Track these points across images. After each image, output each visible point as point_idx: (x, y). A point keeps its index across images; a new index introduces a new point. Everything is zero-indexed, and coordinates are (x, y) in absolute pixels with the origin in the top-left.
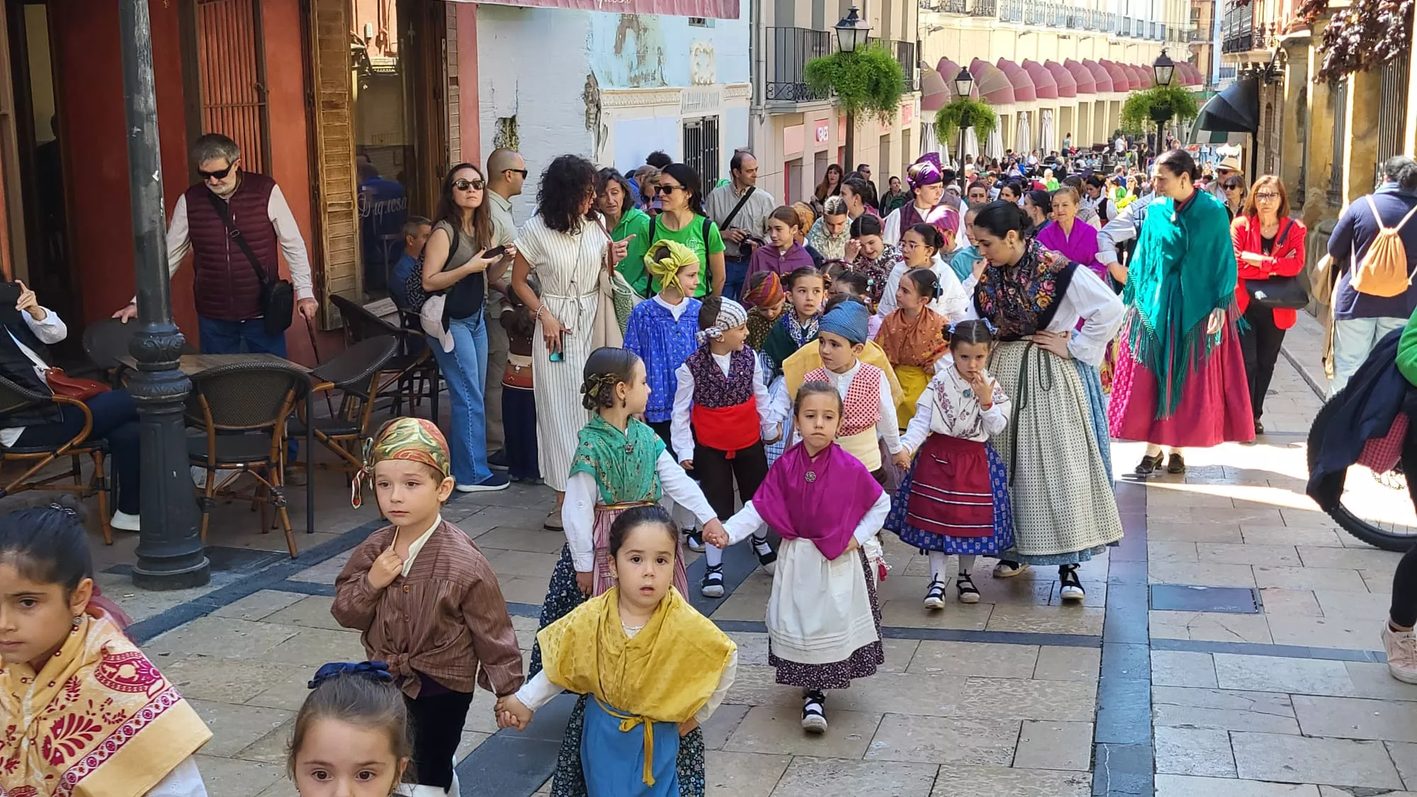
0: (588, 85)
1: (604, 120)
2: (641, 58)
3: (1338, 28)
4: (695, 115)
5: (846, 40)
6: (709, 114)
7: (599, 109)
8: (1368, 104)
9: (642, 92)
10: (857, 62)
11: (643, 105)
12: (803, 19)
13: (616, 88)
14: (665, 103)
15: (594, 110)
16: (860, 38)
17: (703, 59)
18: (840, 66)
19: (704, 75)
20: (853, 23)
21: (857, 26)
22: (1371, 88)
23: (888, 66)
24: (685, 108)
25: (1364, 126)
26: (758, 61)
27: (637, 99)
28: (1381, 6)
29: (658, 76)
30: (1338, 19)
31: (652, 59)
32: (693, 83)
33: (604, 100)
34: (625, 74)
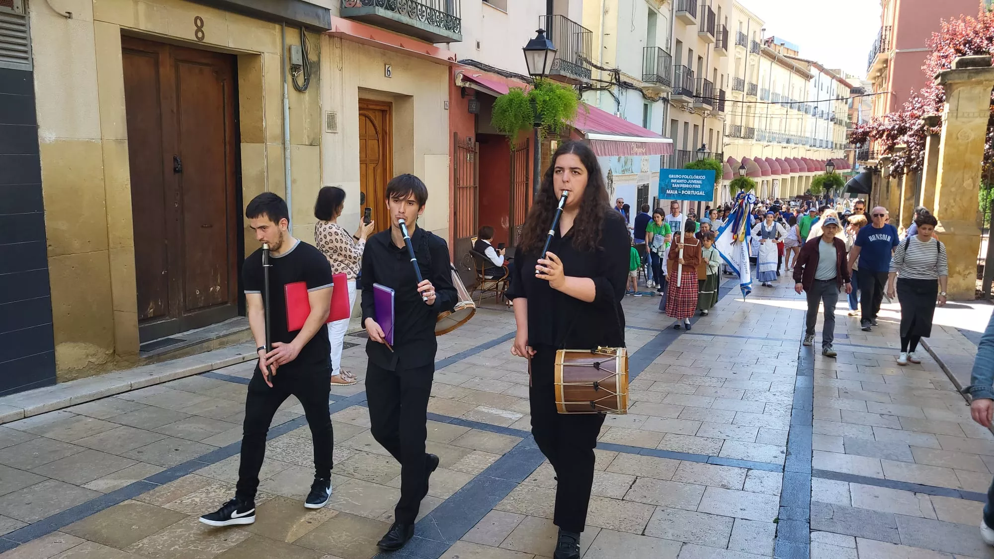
0: (609, 173)
1: (613, 185)
2: (626, 163)
3: (896, 159)
4: (642, 183)
5: (700, 156)
6: (646, 183)
7: (612, 182)
8: (911, 187)
9: (625, 175)
10: (705, 165)
11: (626, 180)
12: (680, 147)
13: (618, 174)
14: (633, 179)
15: (610, 182)
16: (706, 155)
17: (645, 163)
18: (698, 166)
19: (645, 169)
20: (703, 150)
21: (705, 151)
22: (912, 180)
23: (717, 166)
24: (639, 181)
25: (909, 195)
26: (664, 163)
27: (624, 178)
28: (912, 152)
29: (630, 169)
30: (896, 156)
31: (629, 163)
32: (642, 172)
33: (614, 179)
34: (621, 169)
